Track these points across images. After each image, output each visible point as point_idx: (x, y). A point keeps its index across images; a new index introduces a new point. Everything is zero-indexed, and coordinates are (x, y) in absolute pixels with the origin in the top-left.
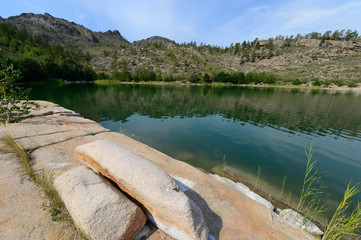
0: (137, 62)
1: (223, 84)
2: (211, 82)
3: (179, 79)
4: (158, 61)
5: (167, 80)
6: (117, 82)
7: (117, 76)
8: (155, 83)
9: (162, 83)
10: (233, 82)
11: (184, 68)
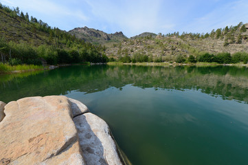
0: (134, 49)
1: (208, 64)
2: (195, 62)
3: (167, 60)
4: (150, 48)
5: (158, 61)
6: (121, 64)
7: (121, 59)
8: (148, 64)
9: (153, 64)
10: (219, 62)
11: (171, 52)
